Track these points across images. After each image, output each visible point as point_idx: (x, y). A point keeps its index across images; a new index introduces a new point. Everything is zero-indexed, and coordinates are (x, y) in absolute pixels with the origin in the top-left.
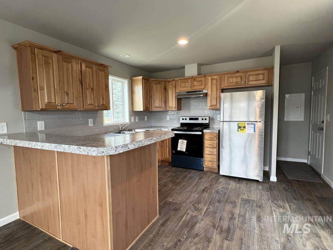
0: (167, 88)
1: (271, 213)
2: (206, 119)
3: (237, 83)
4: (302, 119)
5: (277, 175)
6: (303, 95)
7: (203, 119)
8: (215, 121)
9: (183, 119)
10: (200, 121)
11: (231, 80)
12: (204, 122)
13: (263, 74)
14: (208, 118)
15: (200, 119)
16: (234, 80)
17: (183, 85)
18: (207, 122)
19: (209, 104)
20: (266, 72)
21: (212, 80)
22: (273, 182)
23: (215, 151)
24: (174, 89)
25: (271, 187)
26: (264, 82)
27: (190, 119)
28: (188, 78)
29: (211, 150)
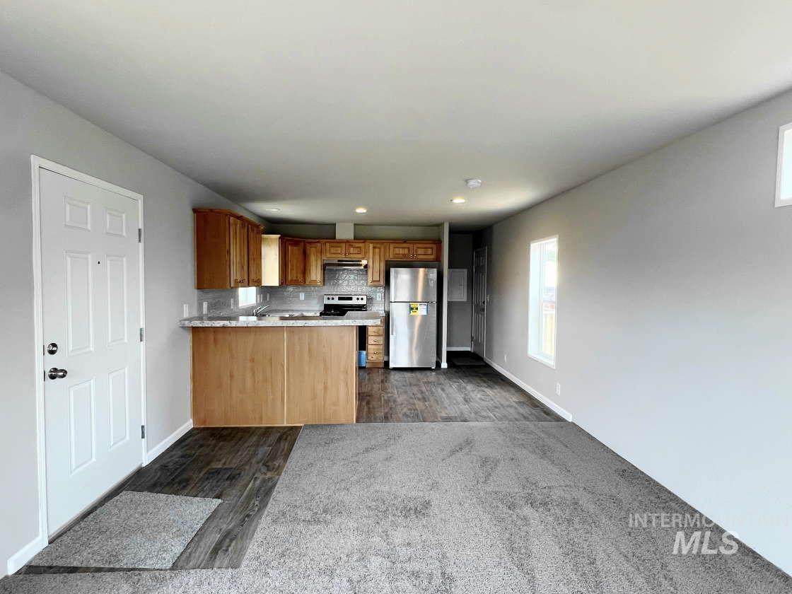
0: (308, 252)
1: (451, 386)
2: (362, 299)
3: (404, 255)
4: (465, 299)
5: (448, 361)
6: (466, 271)
7: (358, 299)
8: (374, 302)
9: (329, 299)
10: (354, 302)
11: (397, 251)
12: (360, 302)
13: (432, 248)
14: (365, 298)
15: (354, 298)
16: (401, 251)
17: (333, 250)
18: (364, 302)
19: (370, 280)
20: (434, 246)
21: (374, 248)
22: (444, 369)
23: (381, 340)
24: (319, 255)
25: (445, 372)
26: (432, 257)
27: (340, 299)
28: (341, 242)
29: (375, 338)
